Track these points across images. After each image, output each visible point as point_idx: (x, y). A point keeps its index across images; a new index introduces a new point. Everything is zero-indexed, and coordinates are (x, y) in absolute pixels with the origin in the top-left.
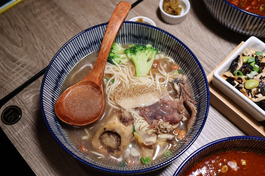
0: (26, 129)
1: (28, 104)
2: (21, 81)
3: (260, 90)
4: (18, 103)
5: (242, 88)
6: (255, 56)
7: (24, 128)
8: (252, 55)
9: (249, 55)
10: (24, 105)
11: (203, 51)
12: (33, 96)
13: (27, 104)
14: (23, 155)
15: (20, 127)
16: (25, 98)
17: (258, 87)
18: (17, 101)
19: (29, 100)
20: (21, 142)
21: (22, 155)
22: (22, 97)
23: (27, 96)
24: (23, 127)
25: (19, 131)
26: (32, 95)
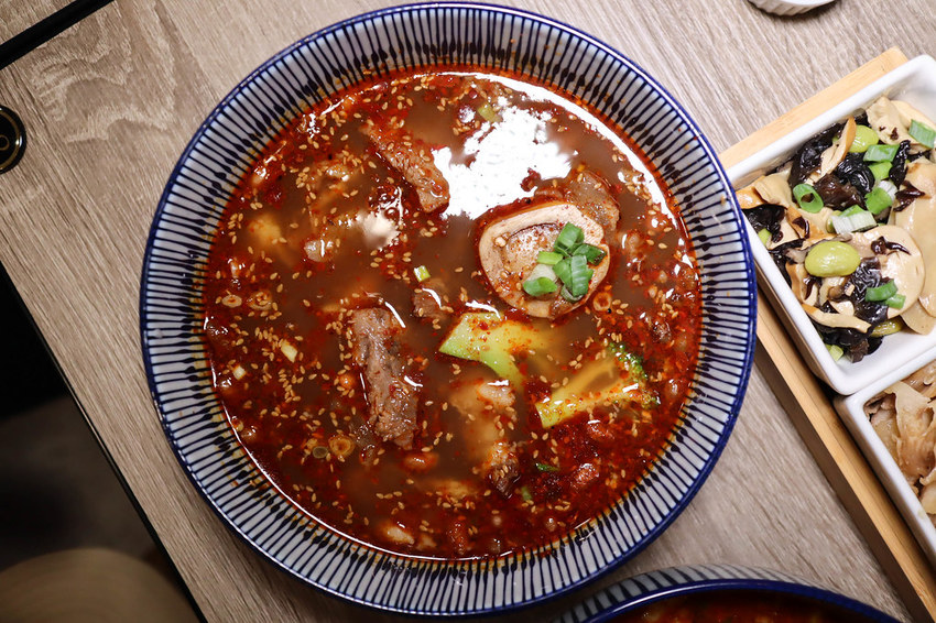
0: (35, 201)
1: (50, 108)
2: (30, 11)
3: (852, 287)
4: (15, 97)
5: (793, 262)
6: (903, 136)
7: (31, 197)
8: (890, 133)
9: (881, 129)
10: (36, 107)
11: (736, 35)
12: (70, 80)
13: (46, 110)
14: (21, 289)
15: (17, 188)
16: (40, 84)
17: (850, 278)
18: (10, 89)
19: (53, 93)
20: (17, 241)
21: (18, 289)
22: (30, 76)
23: (50, 79)
24: (28, 192)
25: (15, 205)
26: (64, 76)
